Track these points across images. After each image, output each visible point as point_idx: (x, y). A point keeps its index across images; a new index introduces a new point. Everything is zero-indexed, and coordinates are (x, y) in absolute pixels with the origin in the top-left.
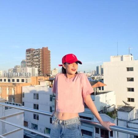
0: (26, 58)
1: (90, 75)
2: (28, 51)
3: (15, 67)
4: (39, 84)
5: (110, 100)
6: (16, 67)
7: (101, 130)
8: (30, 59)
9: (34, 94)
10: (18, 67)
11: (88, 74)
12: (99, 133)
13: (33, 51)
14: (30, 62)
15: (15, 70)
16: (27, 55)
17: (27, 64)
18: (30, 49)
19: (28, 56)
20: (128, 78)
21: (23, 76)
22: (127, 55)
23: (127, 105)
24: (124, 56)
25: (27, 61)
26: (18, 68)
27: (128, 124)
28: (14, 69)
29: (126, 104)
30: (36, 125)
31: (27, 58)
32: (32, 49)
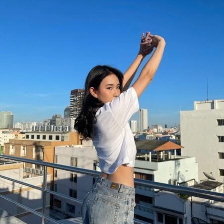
0: (71, 104)
1: (175, 132)
2: (74, 92)
3: (53, 117)
4: (81, 144)
5: (187, 171)
6: (55, 117)
7: (166, 216)
8: (76, 105)
9: (72, 159)
10: (58, 117)
11: (171, 129)
12: (162, 222)
13: (82, 93)
14: (76, 110)
15: (53, 122)
16: (73, 98)
17: (72, 112)
18: (77, 89)
19: (74, 101)
20: (219, 137)
21: (60, 131)
22: (220, 100)
23: (209, 180)
24: (216, 101)
25: (72, 107)
26: (57, 120)
27: (207, 208)
28: (51, 121)
29: (209, 178)
30: (73, 206)
31: (73, 103)
32: (79, 90)
